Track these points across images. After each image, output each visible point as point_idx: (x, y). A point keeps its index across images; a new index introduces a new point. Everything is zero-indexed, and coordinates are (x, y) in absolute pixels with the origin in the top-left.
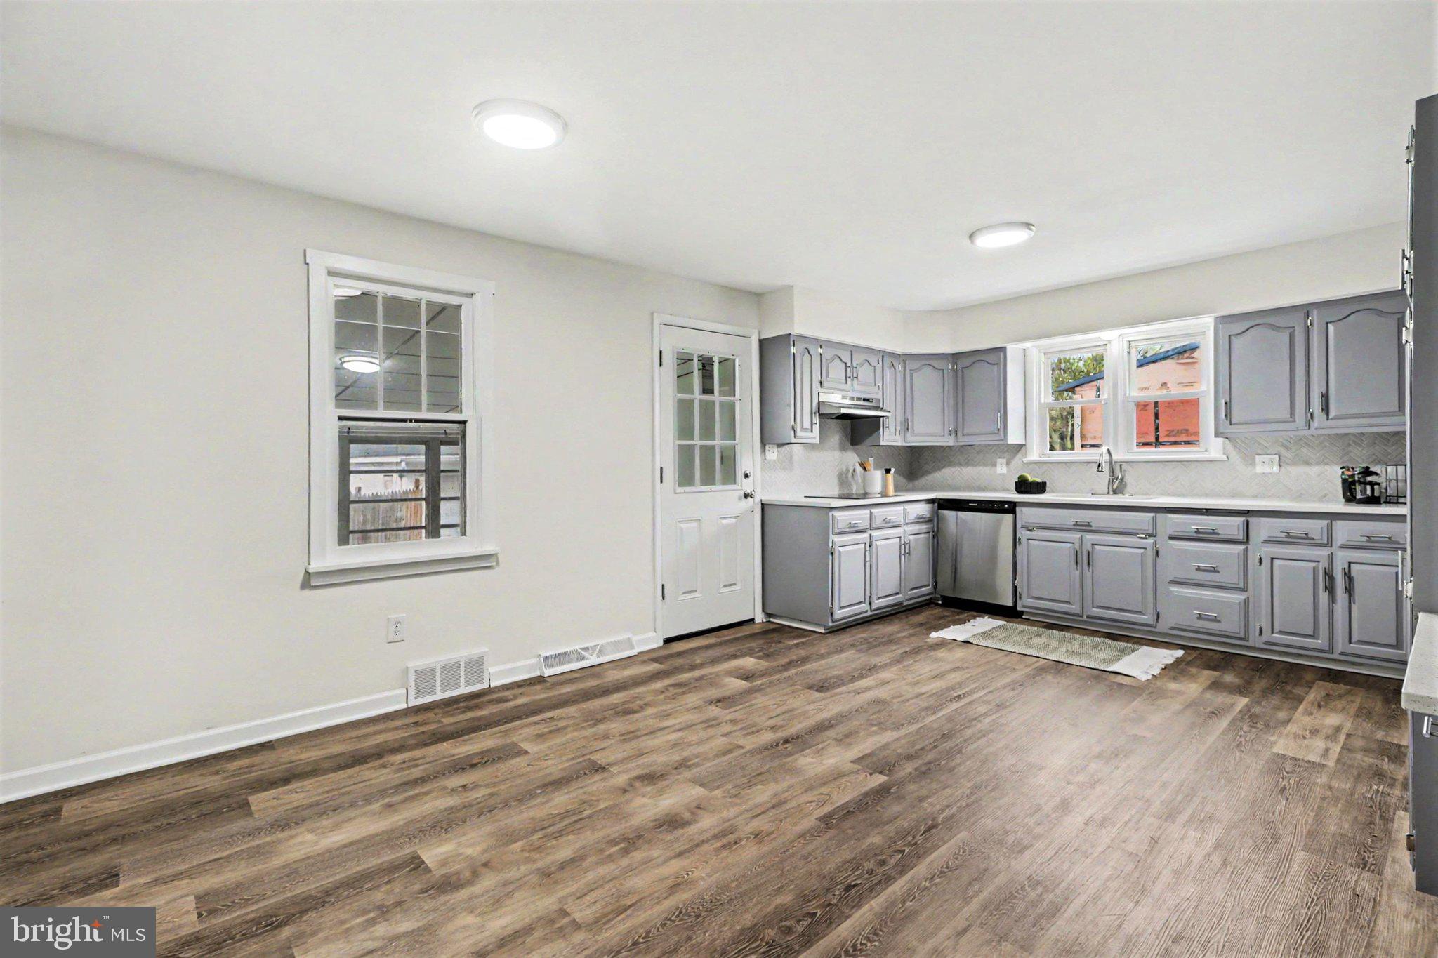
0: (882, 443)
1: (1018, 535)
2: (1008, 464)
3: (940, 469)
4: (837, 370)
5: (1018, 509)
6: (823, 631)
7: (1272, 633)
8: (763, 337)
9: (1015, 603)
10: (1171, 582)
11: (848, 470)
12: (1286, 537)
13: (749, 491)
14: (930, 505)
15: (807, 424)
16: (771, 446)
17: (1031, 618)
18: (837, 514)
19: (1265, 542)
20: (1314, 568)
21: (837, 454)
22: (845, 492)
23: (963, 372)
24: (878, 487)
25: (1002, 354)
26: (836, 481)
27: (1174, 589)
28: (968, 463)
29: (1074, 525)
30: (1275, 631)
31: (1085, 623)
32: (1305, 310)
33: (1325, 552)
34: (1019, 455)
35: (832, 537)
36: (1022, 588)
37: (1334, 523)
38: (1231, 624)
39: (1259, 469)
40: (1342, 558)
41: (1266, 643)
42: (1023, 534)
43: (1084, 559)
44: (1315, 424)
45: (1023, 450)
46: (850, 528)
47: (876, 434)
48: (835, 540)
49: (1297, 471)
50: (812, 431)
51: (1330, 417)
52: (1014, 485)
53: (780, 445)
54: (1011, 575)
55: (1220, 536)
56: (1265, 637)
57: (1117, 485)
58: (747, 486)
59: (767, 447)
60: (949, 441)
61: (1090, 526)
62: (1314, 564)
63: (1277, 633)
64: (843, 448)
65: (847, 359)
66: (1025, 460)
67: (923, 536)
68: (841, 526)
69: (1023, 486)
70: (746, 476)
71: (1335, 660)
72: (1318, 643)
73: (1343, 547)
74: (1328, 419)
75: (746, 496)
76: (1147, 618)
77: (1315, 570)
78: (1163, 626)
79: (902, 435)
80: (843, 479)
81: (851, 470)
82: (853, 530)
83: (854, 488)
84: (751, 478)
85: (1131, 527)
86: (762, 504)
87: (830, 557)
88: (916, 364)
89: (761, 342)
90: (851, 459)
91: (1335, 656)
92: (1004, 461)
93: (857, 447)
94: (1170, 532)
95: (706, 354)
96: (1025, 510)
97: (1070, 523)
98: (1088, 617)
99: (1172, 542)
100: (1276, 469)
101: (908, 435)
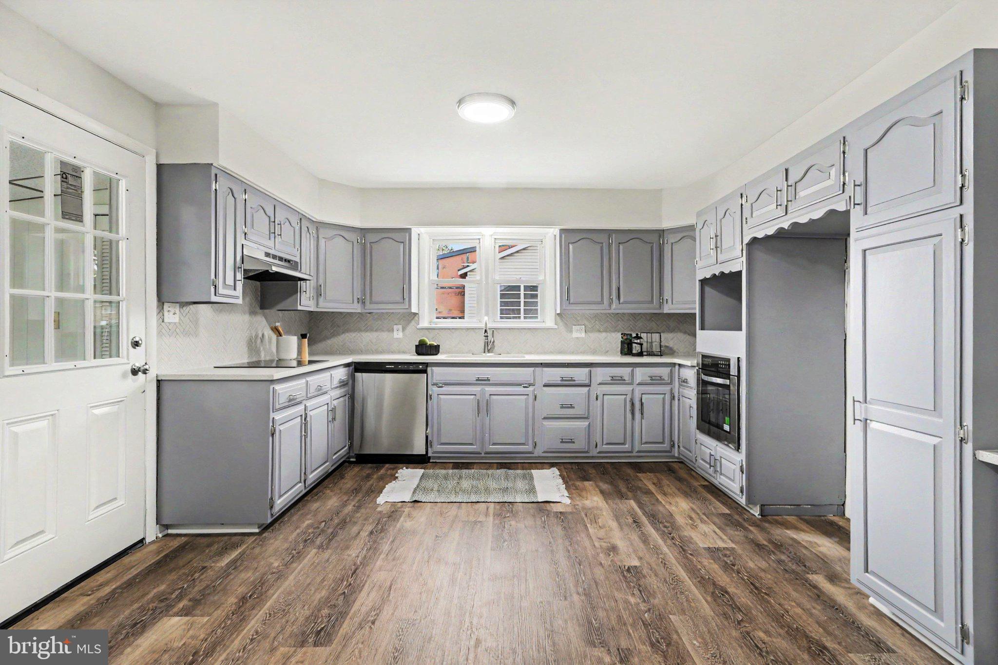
0: (300, 308)
1: (430, 392)
2: (404, 329)
3: (338, 334)
4: (261, 223)
5: (429, 369)
6: (257, 531)
7: (603, 445)
8: (163, 161)
9: (427, 452)
10: (545, 418)
11: (257, 336)
12: (611, 380)
13: (138, 365)
14: (347, 369)
15: (229, 281)
16: (169, 304)
17: (437, 461)
18: (278, 387)
19: (600, 384)
20: (625, 399)
21: (247, 317)
22: (254, 359)
23: (371, 247)
24: (294, 354)
25: (407, 234)
26: (245, 349)
27: (546, 423)
28: (369, 329)
29: (477, 380)
30: (604, 443)
31: (486, 458)
32: (609, 232)
33: (629, 388)
34: (413, 323)
35: (272, 415)
36: (432, 436)
37: (634, 369)
38: (580, 444)
39: (575, 335)
40: (638, 390)
41: (599, 453)
42: (433, 390)
43: (483, 408)
44: (614, 306)
45: (416, 318)
46: (289, 401)
47: (294, 297)
48: (276, 418)
49: (594, 336)
50: (235, 289)
51: (621, 302)
52: (414, 349)
53: (183, 304)
54: (425, 427)
55: (576, 382)
56: (598, 450)
57: (488, 347)
58: (137, 358)
59: (166, 306)
60: (357, 308)
61: (489, 380)
62: (624, 397)
63: (605, 445)
64: (252, 313)
65: (270, 211)
66: (419, 326)
67: (342, 399)
68: (282, 400)
69: (423, 348)
70: (136, 344)
71: (634, 456)
72: (627, 447)
73: (639, 384)
74: (619, 303)
75: (135, 372)
76: (528, 448)
77: (625, 400)
78: (538, 452)
79: (315, 299)
80: (253, 345)
81: (260, 335)
82: (292, 402)
83: (263, 354)
84: (143, 346)
85: (519, 379)
86: (159, 381)
87: (271, 438)
88: (332, 232)
89: (160, 167)
90: (261, 325)
91: (634, 454)
92: (400, 327)
93: (267, 311)
94: (545, 381)
95: (69, 160)
96: (436, 369)
97: (473, 379)
98: (487, 453)
99: (545, 389)
100: (583, 335)
101: (321, 299)
